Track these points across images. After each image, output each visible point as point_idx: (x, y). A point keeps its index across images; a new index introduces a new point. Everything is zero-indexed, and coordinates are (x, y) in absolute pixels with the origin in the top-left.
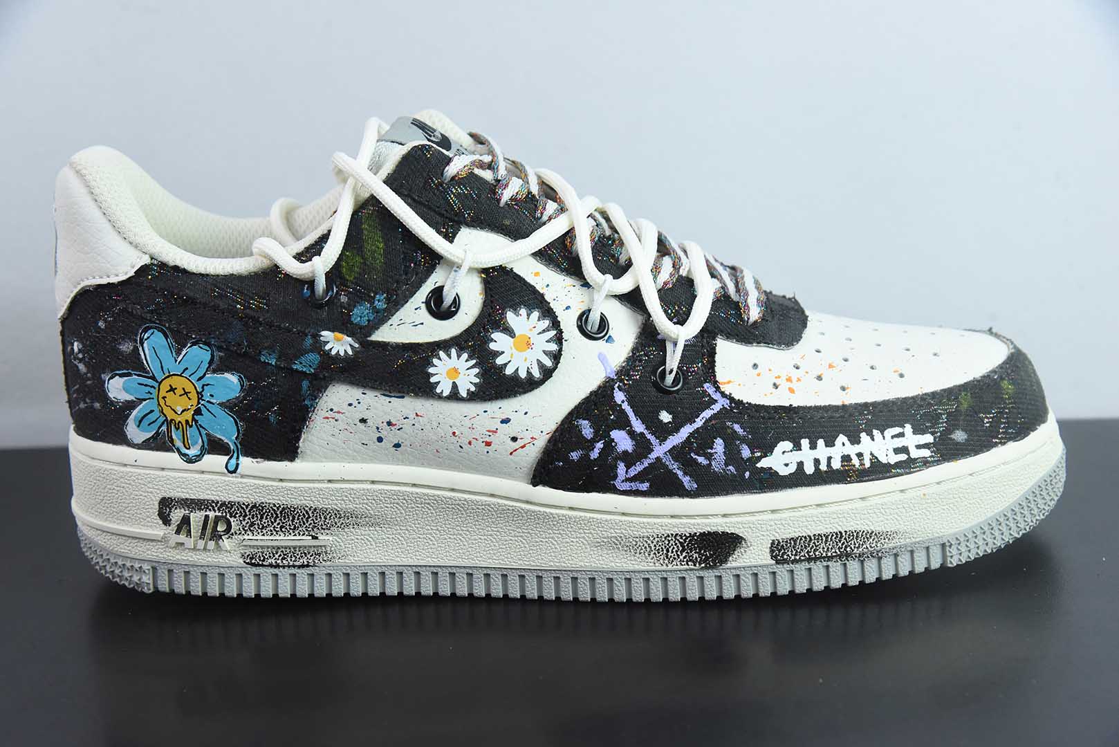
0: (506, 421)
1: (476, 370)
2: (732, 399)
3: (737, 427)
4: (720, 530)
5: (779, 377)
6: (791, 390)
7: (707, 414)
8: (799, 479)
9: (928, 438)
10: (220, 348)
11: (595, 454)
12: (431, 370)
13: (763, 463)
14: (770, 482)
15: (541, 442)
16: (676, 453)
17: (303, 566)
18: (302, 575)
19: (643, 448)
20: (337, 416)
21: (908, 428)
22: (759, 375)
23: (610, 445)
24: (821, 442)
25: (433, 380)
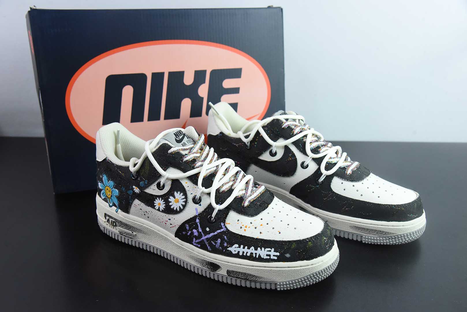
0: (170, 219)
1: (165, 205)
2: (227, 229)
3: (225, 237)
4: (215, 263)
5: (243, 225)
6: (245, 230)
7: (219, 231)
8: (237, 256)
9: (278, 254)
10: (116, 183)
11: (189, 234)
12: (155, 202)
13: (229, 249)
14: (230, 254)
15: (177, 227)
16: (208, 239)
17: (130, 238)
18: (130, 240)
19: (200, 236)
20: (136, 207)
21: (273, 249)
22: (238, 223)
23: (192, 233)
24: (246, 247)
25: (155, 204)
